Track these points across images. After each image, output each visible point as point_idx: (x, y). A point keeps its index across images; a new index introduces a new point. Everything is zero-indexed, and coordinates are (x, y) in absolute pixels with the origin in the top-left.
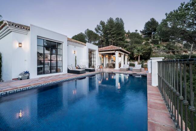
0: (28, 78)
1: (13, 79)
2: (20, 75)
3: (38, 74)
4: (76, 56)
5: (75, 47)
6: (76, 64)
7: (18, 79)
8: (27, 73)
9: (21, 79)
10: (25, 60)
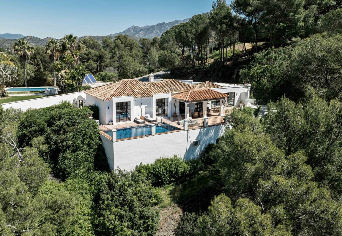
0: (113, 124)
2: (109, 122)
4: (141, 109)
5: (142, 100)
6: (142, 115)
8: (112, 121)
10: (111, 115)
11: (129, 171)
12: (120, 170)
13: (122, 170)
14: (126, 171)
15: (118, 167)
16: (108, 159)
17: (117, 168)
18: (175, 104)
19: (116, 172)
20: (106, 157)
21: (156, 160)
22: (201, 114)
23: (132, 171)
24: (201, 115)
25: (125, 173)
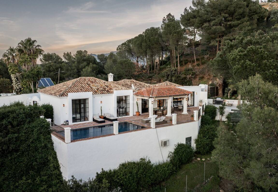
0: (68, 124)
1: (62, 124)
2: (65, 122)
3: (73, 122)
4: (101, 107)
5: (102, 97)
6: (102, 113)
7: (63, 124)
8: (67, 121)
9: (65, 125)
10: (66, 114)
11: (87, 181)
12: (75, 180)
13: (77, 180)
14: (83, 182)
15: (73, 176)
16: (61, 166)
17: (71, 178)
18: (137, 103)
19: (70, 183)
20: (58, 164)
21: (120, 165)
22: (165, 112)
23: (91, 180)
24: (164, 114)
25: (82, 184)
